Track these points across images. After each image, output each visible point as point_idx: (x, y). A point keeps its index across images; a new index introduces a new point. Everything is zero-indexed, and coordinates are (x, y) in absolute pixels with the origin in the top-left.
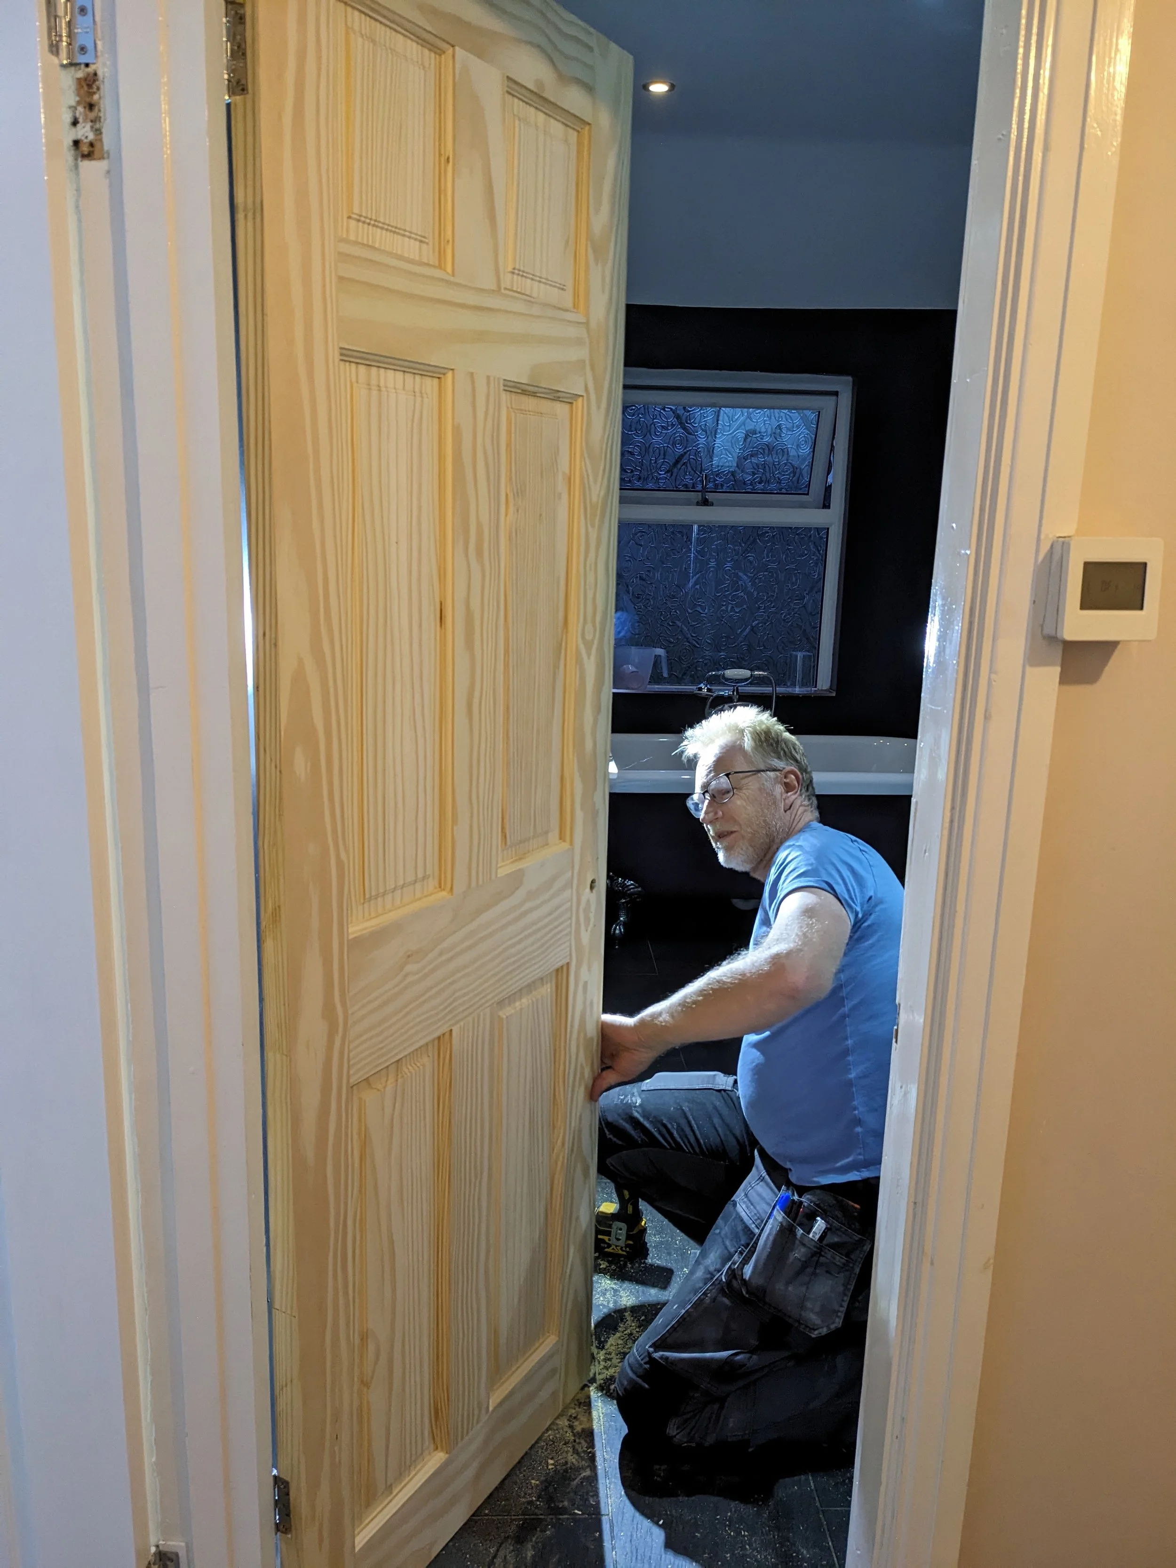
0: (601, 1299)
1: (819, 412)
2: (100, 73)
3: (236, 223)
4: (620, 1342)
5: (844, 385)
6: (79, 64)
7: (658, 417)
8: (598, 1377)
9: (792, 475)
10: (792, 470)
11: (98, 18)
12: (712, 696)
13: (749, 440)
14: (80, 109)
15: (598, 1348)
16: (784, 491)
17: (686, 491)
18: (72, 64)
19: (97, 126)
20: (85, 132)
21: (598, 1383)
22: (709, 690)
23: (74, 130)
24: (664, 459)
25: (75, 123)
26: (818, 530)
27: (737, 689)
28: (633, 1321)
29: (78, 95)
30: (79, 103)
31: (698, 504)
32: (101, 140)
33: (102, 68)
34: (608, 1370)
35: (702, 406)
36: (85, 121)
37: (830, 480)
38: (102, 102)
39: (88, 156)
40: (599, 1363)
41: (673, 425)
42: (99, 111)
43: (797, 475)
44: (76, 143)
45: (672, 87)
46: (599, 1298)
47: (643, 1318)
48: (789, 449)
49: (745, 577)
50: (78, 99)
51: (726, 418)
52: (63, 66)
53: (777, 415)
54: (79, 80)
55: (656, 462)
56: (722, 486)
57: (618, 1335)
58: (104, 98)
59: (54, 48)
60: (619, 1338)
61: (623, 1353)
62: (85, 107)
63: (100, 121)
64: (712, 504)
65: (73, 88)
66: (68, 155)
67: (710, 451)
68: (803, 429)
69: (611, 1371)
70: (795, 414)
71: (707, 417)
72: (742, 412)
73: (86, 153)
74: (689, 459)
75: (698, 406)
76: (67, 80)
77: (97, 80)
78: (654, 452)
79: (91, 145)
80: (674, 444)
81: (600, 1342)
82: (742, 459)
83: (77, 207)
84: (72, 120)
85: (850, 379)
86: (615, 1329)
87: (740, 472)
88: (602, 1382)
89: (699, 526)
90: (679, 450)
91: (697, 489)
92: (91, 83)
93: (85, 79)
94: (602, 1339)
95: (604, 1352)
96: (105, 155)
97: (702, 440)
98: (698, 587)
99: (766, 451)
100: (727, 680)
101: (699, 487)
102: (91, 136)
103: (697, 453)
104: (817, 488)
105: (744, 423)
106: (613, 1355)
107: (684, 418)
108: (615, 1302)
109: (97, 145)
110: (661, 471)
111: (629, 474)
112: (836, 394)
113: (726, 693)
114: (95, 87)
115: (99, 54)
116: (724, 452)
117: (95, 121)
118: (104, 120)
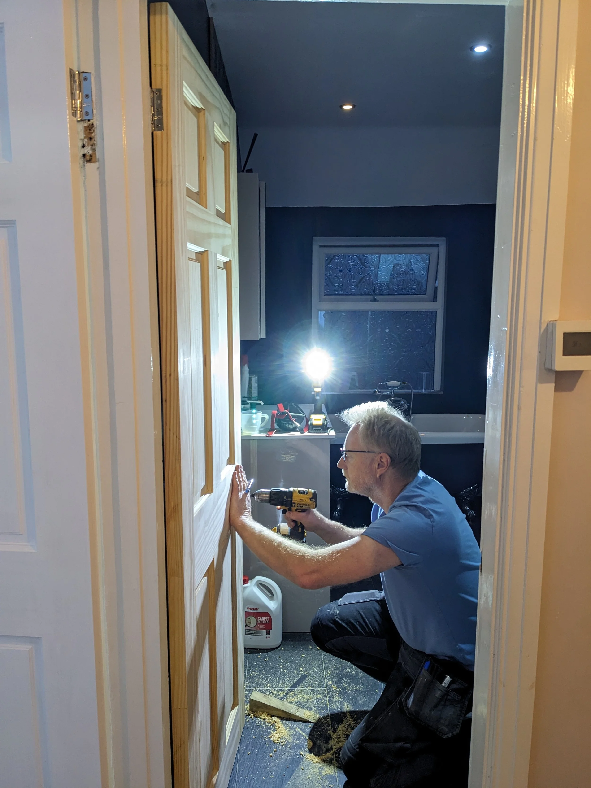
0: (334, 706)
1: (430, 255)
2: (95, 124)
3: (156, 188)
4: (344, 729)
5: (442, 242)
6: (85, 120)
7: (350, 260)
8: (333, 747)
9: (417, 286)
10: (417, 283)
11: (94, 100)
12: (381, 395)
13: (395, 269)
14: (86, 140)
15: (333, 732)
16: (413, 293)
17: (365, 295)
18: (81, 120)
19: (94, 147)
20: (88, 150)
21: (334, 750)
22: (379, 392)
23: (83, 149)
24: (354, 280)
25: (83, 146)
26: (432, 312)
27: (393, 391)
28: (351, 717)
29: (85, 134)
30: (85, 137)
31: (371, 301)
32: (95, 154)
33: (96, 122)
34: (338, 743)
35: (372, 254)
36: (88, 145)
37: (436, 285)
38: (95, 137)
39: (89, 161)
40: (334, 739)
41: (358, 264)
42: (94, 141)
43: (420, 286)
44: (84, 155)
45: (354, 106)
46: (333, 705)
47: (356, 716)
48: (416, 273)
49: (395, 336)
50: (85, 135)
51: (384, 259)
52: (78, 121)
53: (409, 257)
54: (85, 127)
55: (349, 282)
56: (383, 292)
57: (343, 725)
58: (97, 135)
59: (74, 114)
60: (344, 727)
61: (346, 734)
62: (88, 139)
63: (95, 145)
64: (378, 301)
65: (83, 131)
66: (81, 161)
67: (376, 276)
68: (422, 263)
69: (340, 744)
70: (418, 256)
71: (375, 259)
72: (391, 256)
73: (88, 160)
74: (366, 280)
75: (370, 254)
76: (81, 127)
77: (94, 127)
78: (349, 277)
79: (91, 156)
80: (358, 272)
81: (334, 729)
82: (392, 278)
83: (84, 184)
84: (82, 145)
85: (444, 238)
86: (342, 722)
87: (391, 285)
88: (336, 750)
89: (372, 312)
90: (361, 275)
91: (371, 294)
92: (90, 128)
93: (88, 127)
94: (335, 727)
95: (336, 734)
96: (97, 161)
97: (372, 270)
98: (372, 341)
99: (404, 274)
100: (388, 386)
101: (372, 293)
102: (91, 152)
103: (370, 277)
104: (430, 291)
105: (392, 262)
106: (341, 736)
107: (363, 260)
108: (341, 708)
109: (93, 156)
110: (353, 286)
111: (337, 288)
112: (438, 246)
113: (388, 393)
114: (92, 130)
115: (94, 115)
116: (383, 276)
117: (93, 145)
118: (97, 145)
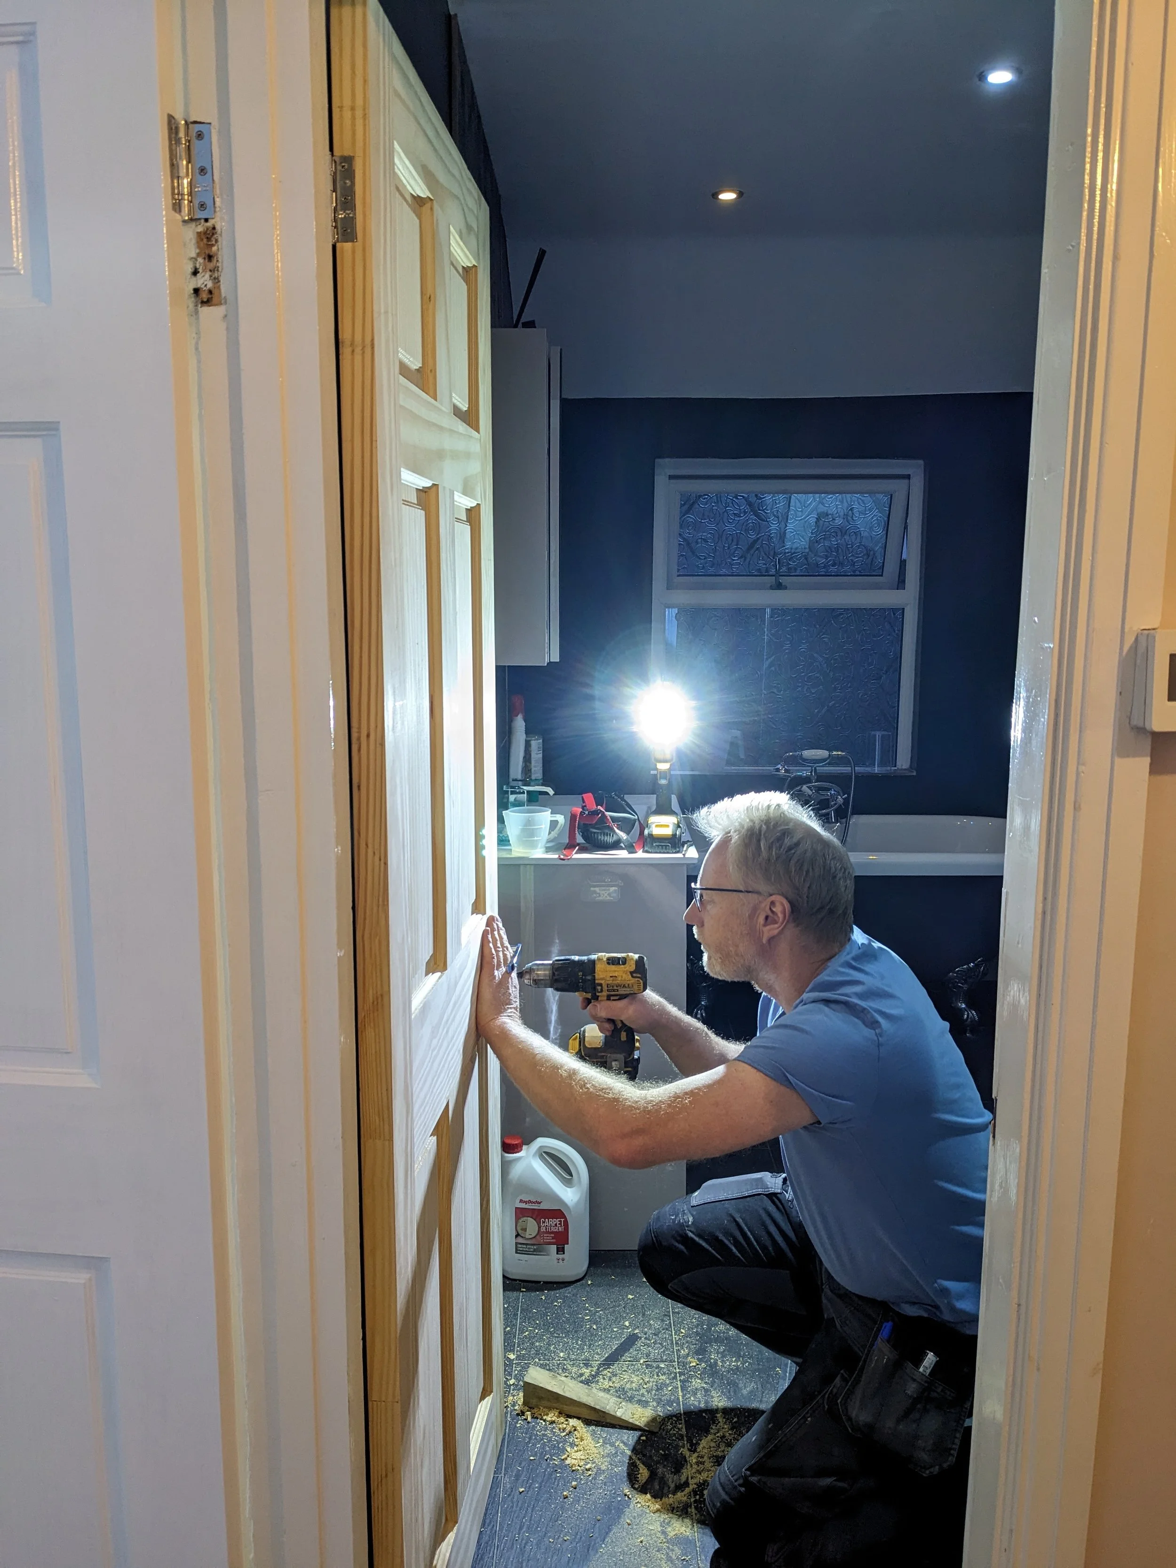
0: (692, 1398)
1: (891, 495)
2: (218, 227)
3: (341, 357)
4: (713, 1444)
5: (915, 469)
6: (200, 219)
7: (731, 505)
8: (690, 1481)
9: (865, 557)
10: (865, 552)
11: (216, 178)
12: (790, 777)
13: (821, 522)
14: (200, 260)
15: (690, 1450)
16: (857, 573)
17: (760, 576)
18: (191, 220)
19: (216, 275)
20: (204, 281)
21: (691, 1487)
22: (787, 771)
23: (194, 279)
24: (737, 545)
25: (195, 273)
26: (894, 610)
27: (815, 769)
28: (725, 1423)
29: (199, 247)
30: (198, 255)
31: (772, 588)
32: (219, 287)
33: (219, 222)
34: (700, 1474)
35: (775, 493)
36: (204, 270)
37: (904, 557)
38: (220, 253)
39: (207, 302)
40: (691, 1466)
41: (745, 513)
42: (217, 261)
43: (870, 558)
44: (196, 291)
45: (740, 194)
46: (690, 1398)
47: (735, 1420)
48: (862, 533)
49: (821, 659)
50: (198, 251)
51: (798, 504)
52: (184, 221)
53: (849, 500)
54: (199, 234)
55: (728, 548)
56: (796, 570)
57: (710, 1437)
58: (222, 249)
59: (177, 207)
60: (712, 1440)
61: (716, 1456)
62: (205, 258)
63: (218, 270)
64: (786, 588)
65: (194, 241)
66: (190, 302)
67: (782, 536)
68: (876, 512)
69: (704, 1476)
70: (867, 498)
71: (779, 503)
72: (814, 498)
73: (205, 300)
74: (762, 546)
75: (770, 493)
76: (190, 233)
77: (216, 233)
78: (727, 539)
79: (210, 292)
80: (747, 531)
81: (692, 1445)
82: (813, 543)
83: (197, 349)
84: (193, 270)
85: (921, 462)
86: (707, 1431)
87: (813, 555)
88: (696, 1486)
89: (772, 610)
90: (753, 536)
91: (771, 573)
92: (209, 236)
93: (205, 233)
94: (694, 1442)
95: (696, 1455)
96: (223, 302)
97: (774, 526)
98: (773, 668)
99: (839, 534)
100: (805, 760)
101: (773, 571)
102: (210, 285)
103: (770, 538)
104: (891, 568)
105: (816, 508)
106: (705, 1458)
107: (756, 505)
108: (706, 1402)
109: (215, 292)
110: (734, 557)
111: (702, 561)
112: (908, 477)
113: (805, 774)
114: (213, 240)
115: (218, 209)
116: (796, 536)
117: (214, 271)
118: (222, 269)
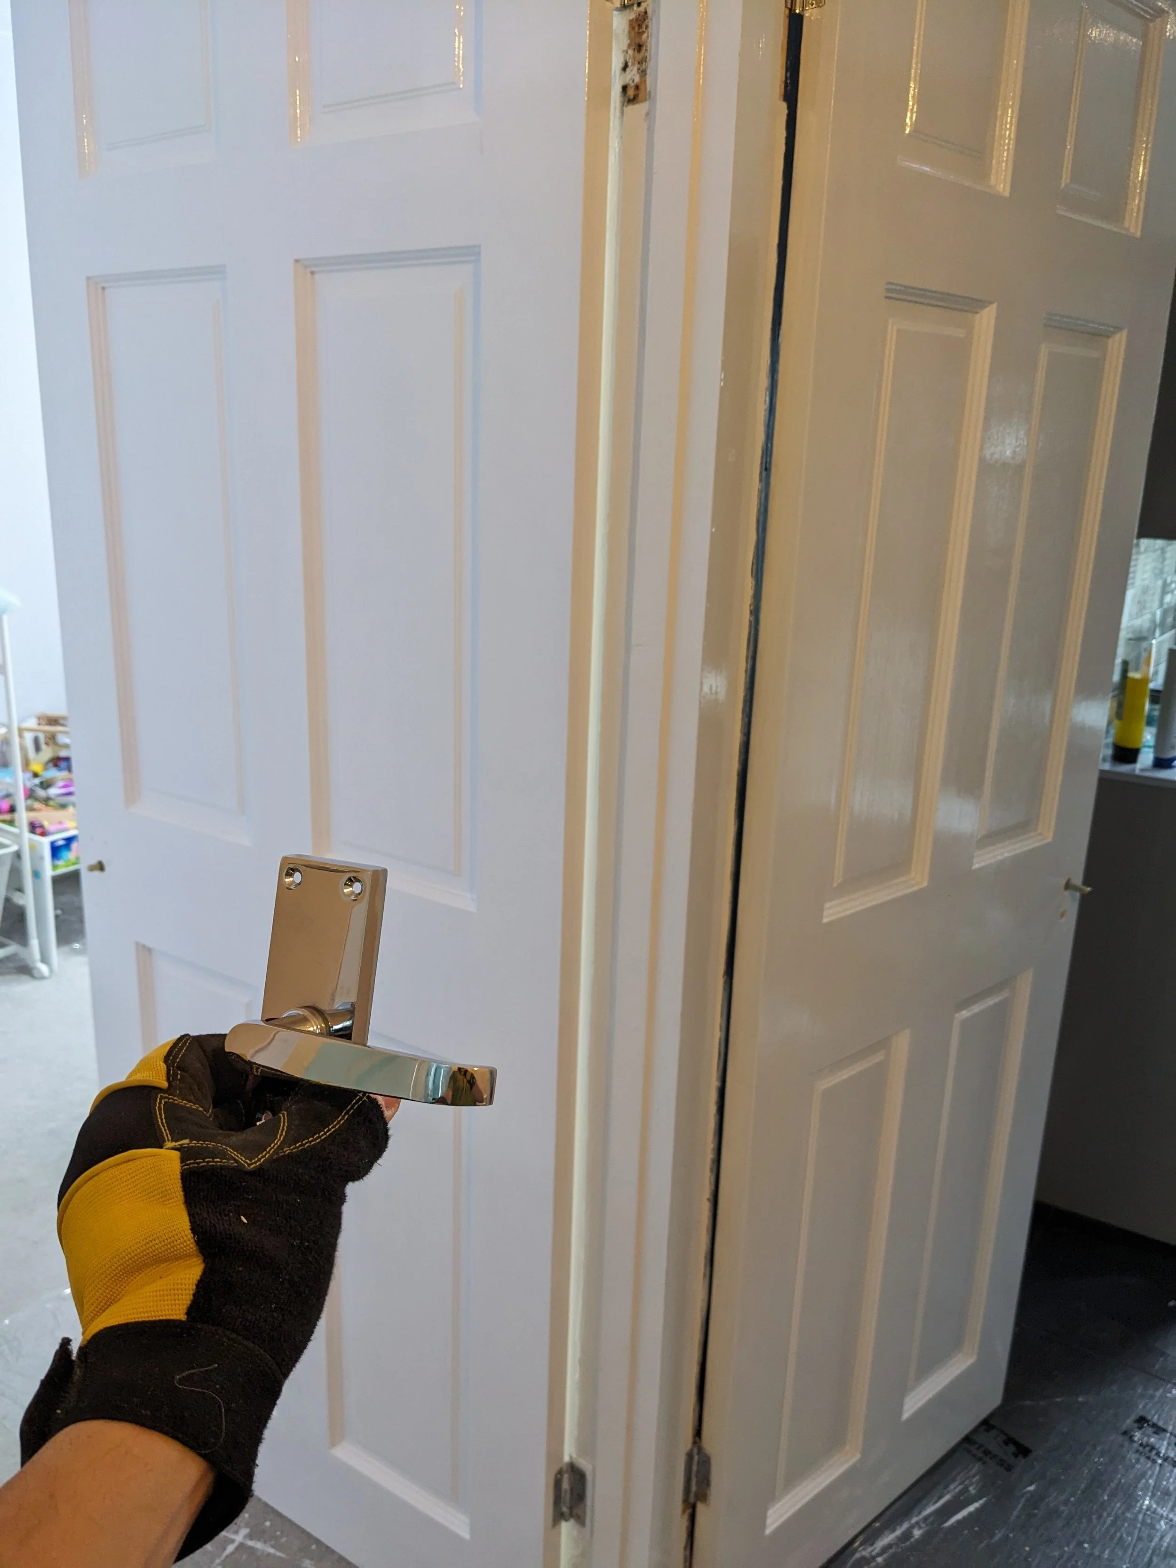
2: (649, 11)
14: (631, 52)
18: (623, 7)
19: (643, 67)
20: (632, 75)
23: (624, 75)
25: (625, 68)
29: (630, 37)
30: (629, 46)
32: (645, 81)
38: (649, 40)
39: (634, 100)
42: (646, 50)
44: (625, 89)
50: (629, 42)
52: (617, 10)
54: (631, 21)
58: (652, 36)
62: (634, 49)
63: (646, 61)
65: (627, 31)
66: (618, 102)
73: (632, 97)
76: (623, 22)
77: (647, 17)
79: (637, 87)
84: (623, 65)
92: (641, 23)
93: (637, 20)
96: (647, 97)
102: (637, 79)
109: (642, 87)
114: (644, 26)
117: (642, 63)
118: (650, 60)
